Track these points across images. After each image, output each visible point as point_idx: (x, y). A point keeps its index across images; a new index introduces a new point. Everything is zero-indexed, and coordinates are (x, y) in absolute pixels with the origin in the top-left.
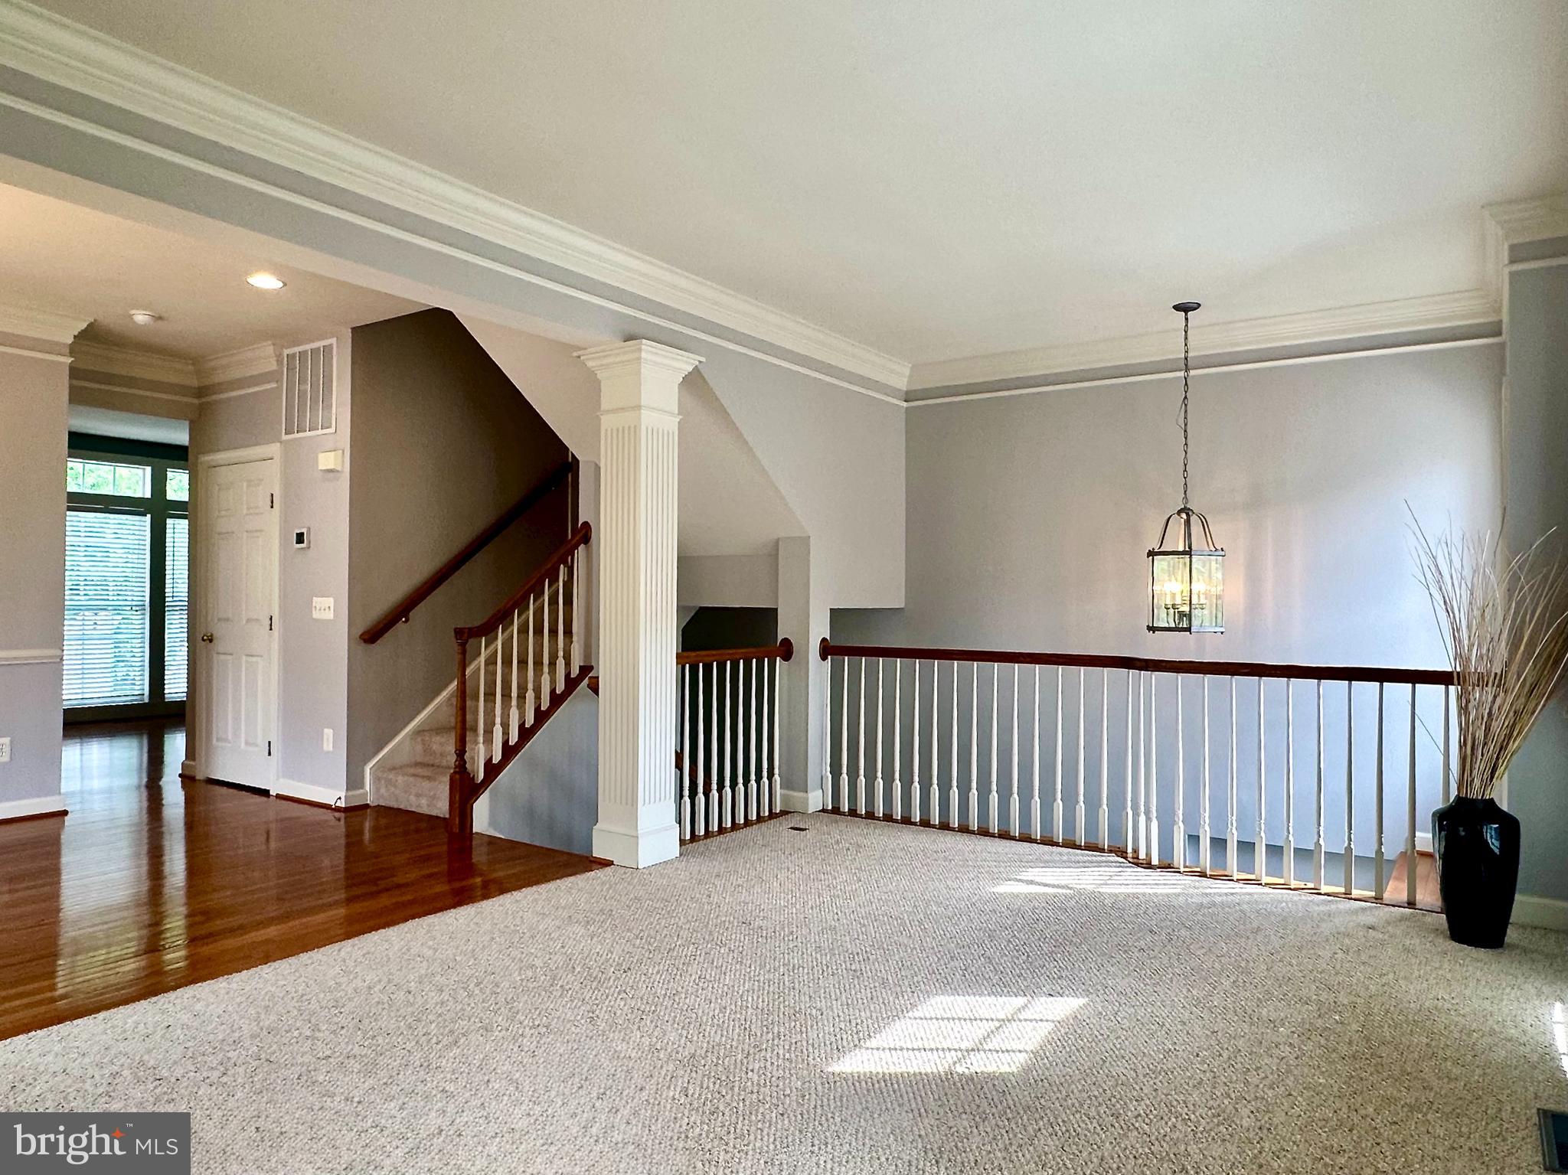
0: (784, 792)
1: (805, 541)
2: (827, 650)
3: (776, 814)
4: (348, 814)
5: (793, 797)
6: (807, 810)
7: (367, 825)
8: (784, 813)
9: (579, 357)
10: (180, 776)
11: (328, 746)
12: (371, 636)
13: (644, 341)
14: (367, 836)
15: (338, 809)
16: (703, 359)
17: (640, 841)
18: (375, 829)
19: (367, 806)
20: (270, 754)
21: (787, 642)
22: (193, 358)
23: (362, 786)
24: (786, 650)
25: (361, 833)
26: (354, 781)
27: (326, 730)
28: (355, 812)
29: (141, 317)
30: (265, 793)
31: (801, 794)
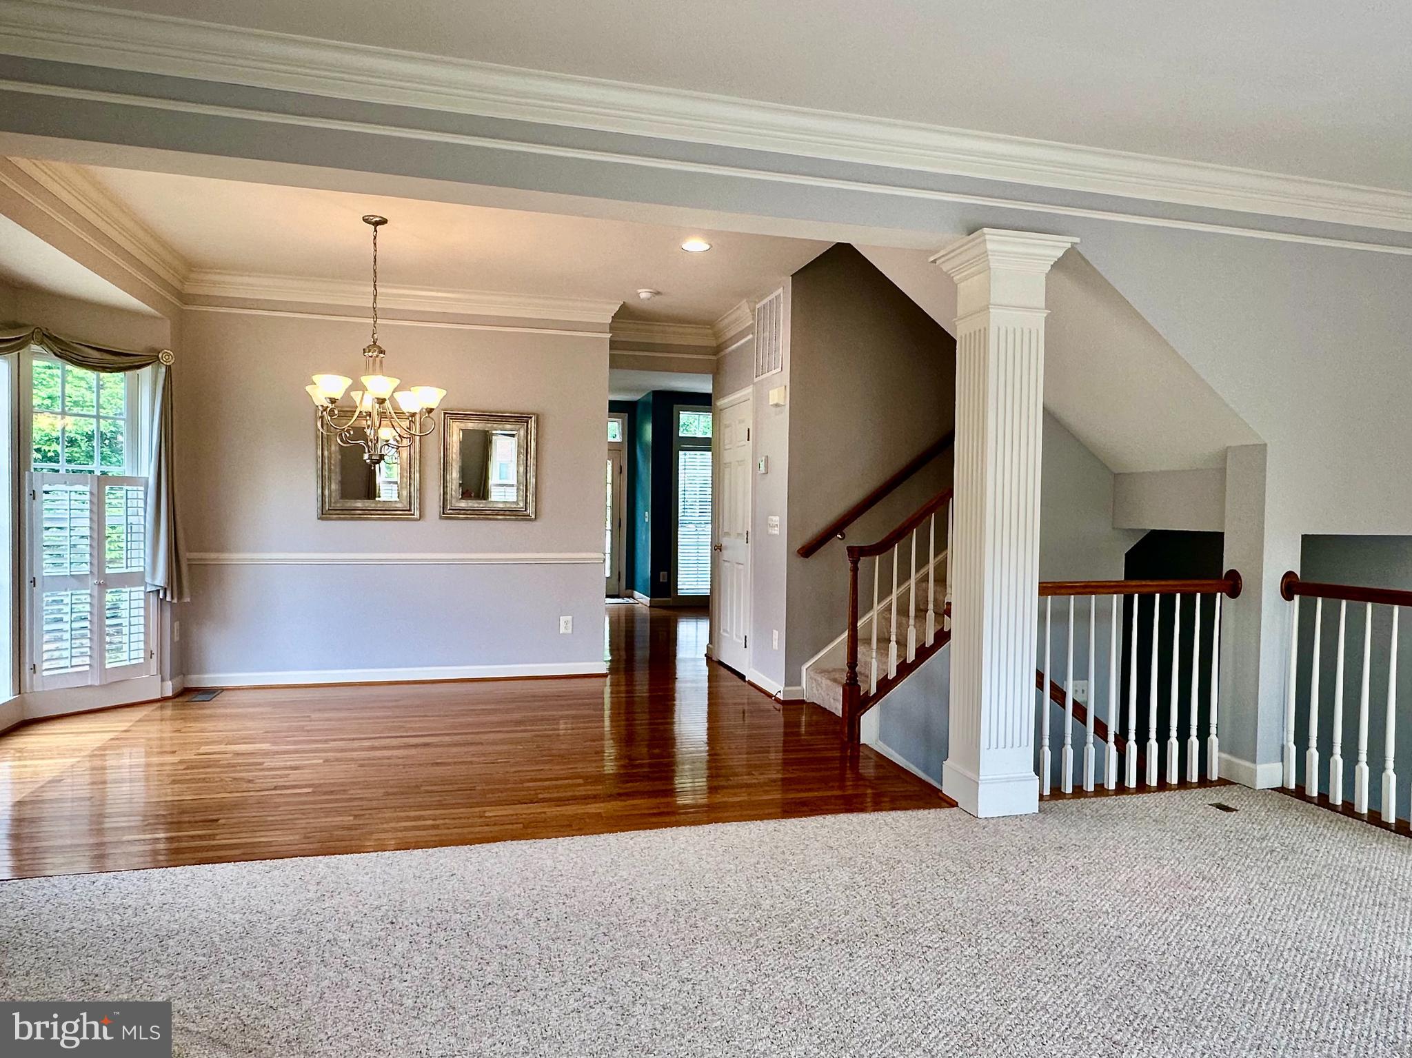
0: (1224, 756)
1: (1261, 449)
2: (1290, 586)
3: (1211, 782)
4: (785, 707)
5: (1238, 765)
6: (1255, 785)
7: (803, 718)
8: (1222, 782)
9: (934, 261)
10: (706, 655)
11: (775, 643)
12: (807, 551)
13: (986, 230)
14: (803, 730)
15: (777, 700)
16: (1077, 240)
17: (981, 788)
18: (809, 724)
19: (803, 702)
20: (746, 647)
21: (1233, 575)
22: (709, 323)
23: (800, 684)
24: (1233, 585)
25: (798, 725)
26: (792, 678)
27: (775, 631)
28: (792, 706)
29: (644, 294)
30: (742, 677)
31: (1247, 764)
